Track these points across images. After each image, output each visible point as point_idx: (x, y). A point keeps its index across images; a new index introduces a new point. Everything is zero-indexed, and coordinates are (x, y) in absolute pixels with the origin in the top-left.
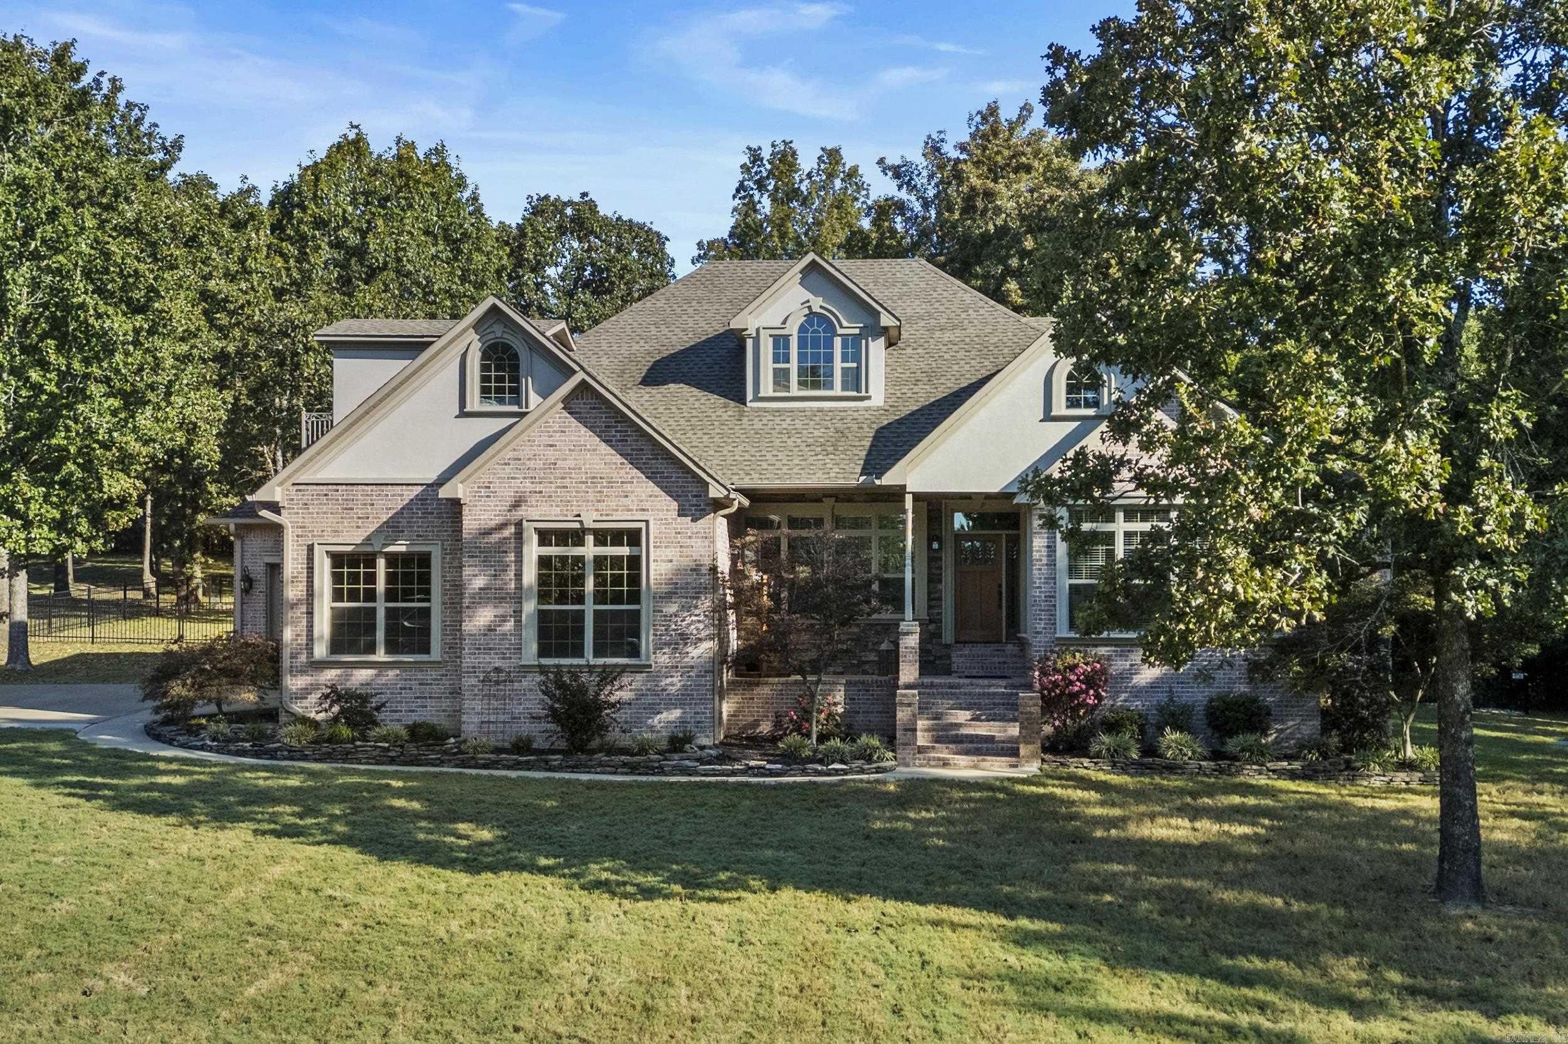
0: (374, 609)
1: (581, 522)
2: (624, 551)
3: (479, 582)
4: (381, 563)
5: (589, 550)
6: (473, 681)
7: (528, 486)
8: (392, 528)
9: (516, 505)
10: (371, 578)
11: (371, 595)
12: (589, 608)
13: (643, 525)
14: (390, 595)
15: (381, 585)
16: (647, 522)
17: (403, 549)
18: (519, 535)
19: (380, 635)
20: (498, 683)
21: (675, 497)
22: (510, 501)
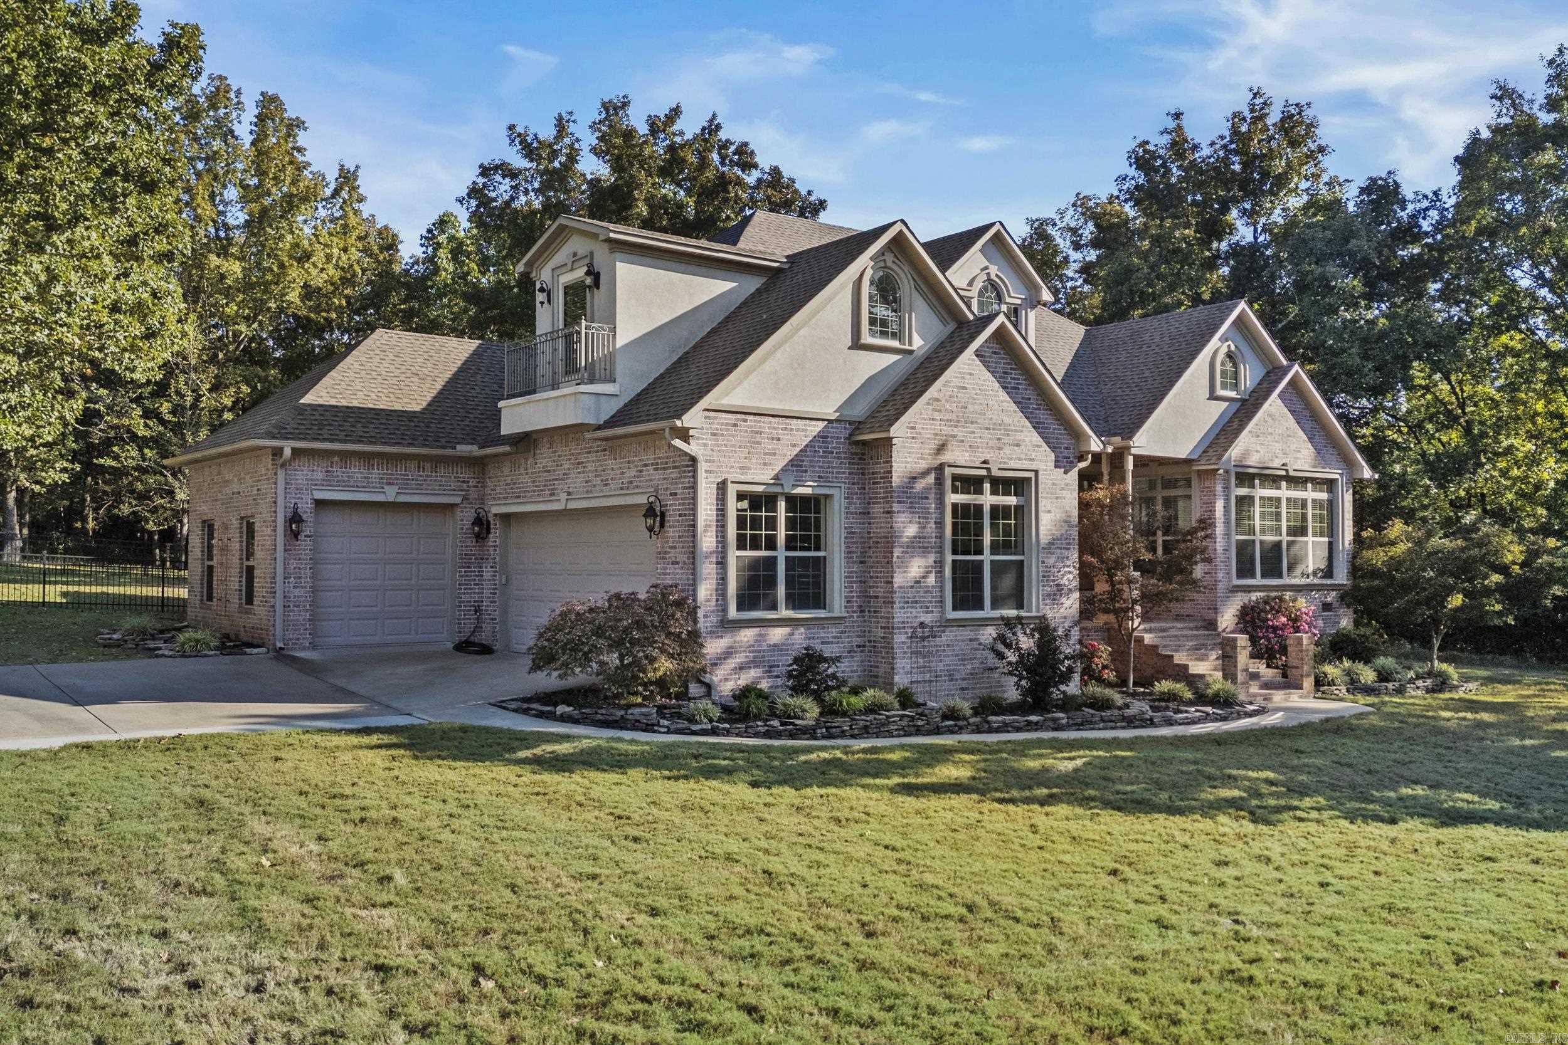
0: (775, 558)
1: (988, 469)
2: (1012, 500)
3: (911, 531)
4: (782, 505)
5: (988, 499)
6: (903, 638)
7: (946, 430)
8: (797, 465)
9: (941, 448)
10: (772, 523)
11: (771, 544)
12: (987, 557)
13: (1032, 475)
14: (790, 544)
15: (781, 533)
16: (1036, 472)
17: (809, 491)
18: (939, 480)
19: (781, 591)
20: (923, 638)
21: (1053, 448)
22: (932, 446)
